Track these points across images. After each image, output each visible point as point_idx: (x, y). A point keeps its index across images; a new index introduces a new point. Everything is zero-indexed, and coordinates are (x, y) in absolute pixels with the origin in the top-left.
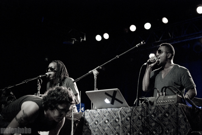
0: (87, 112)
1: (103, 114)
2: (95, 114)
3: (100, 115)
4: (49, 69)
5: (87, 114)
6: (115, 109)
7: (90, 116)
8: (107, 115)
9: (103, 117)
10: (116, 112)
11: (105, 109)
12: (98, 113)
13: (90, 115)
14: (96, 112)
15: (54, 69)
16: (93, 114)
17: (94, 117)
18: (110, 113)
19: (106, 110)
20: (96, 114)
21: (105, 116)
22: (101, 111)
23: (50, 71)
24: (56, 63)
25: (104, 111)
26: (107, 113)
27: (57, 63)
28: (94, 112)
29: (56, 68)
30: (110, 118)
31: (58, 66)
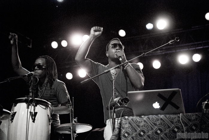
0: (125, 119)
1: (153, 122)
2: (139, 122)
3: (147, 123)
4: (36, 67)
5: (125, 123)
6: (171, 116)
7: (131, 125)
8: (158, 123)
9: (152, 125)
10: (173, 119)
11: (155, 116)
12: (145, 121)
13: (129, 123)
14: (141, 119)
15: (43, 66)
16: (136, 122)
17: (139, 126)
18: (164, 121)
19: (157, 117)
20: (142, 122)
21: (155, 125)
22: (149, 118)
23: (37, 70)
24: (44, 59)
25: (154, 118)
26: (158, 120)
27: (46, 58)
28: (138, 120)
29: (45, 66)
30: (164, 127)
31: (47, 62)
